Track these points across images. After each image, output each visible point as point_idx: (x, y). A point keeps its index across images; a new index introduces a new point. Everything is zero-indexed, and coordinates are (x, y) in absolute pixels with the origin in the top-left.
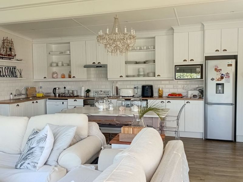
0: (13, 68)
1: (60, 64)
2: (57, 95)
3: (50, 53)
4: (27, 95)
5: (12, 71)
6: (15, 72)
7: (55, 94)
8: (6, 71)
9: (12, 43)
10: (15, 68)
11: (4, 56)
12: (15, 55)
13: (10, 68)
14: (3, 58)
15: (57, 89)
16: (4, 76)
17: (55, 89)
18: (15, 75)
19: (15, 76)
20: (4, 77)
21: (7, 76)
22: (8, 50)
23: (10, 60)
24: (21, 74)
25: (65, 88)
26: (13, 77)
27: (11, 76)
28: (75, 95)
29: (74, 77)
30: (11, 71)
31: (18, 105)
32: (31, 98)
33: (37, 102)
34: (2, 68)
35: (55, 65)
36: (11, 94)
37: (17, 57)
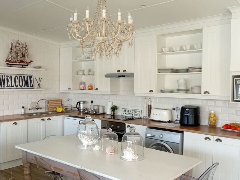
0: (27, 77)
1: (86, 73)
2: (82, 111)
3: (77, 58)
4: (48, 109)
5: (26, 80)
6: (31, 82)
7: (78, 109)
8: (17, 80)
9: (25, 46)
10: (31, 77)
11: (13, 62)
12: (31, 61)
13: (24, 77)
14: (12, 66)
15: (82, 102)
16: (12, 86)
17: (80, 102)
18: (31, 85)
19: (29, 85)
20: (12, 88)
21: (17, 87)
22: (20, 55)
23: (23, 67)
24: (39, 85)
25: (92, 102)
26: (27, 88)
27: (24, 87)
28: (101, 112)
29: (97, 89)
30: (24, 79)
31: (16, 123)
32: (50, 113)
33: (49, 119)
34: (11, 77)
35: (81, 73)
36: (23, 107)
37: (33, 64)
